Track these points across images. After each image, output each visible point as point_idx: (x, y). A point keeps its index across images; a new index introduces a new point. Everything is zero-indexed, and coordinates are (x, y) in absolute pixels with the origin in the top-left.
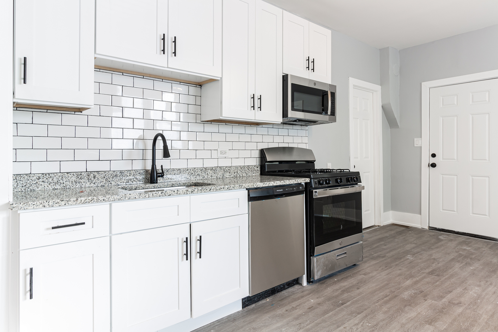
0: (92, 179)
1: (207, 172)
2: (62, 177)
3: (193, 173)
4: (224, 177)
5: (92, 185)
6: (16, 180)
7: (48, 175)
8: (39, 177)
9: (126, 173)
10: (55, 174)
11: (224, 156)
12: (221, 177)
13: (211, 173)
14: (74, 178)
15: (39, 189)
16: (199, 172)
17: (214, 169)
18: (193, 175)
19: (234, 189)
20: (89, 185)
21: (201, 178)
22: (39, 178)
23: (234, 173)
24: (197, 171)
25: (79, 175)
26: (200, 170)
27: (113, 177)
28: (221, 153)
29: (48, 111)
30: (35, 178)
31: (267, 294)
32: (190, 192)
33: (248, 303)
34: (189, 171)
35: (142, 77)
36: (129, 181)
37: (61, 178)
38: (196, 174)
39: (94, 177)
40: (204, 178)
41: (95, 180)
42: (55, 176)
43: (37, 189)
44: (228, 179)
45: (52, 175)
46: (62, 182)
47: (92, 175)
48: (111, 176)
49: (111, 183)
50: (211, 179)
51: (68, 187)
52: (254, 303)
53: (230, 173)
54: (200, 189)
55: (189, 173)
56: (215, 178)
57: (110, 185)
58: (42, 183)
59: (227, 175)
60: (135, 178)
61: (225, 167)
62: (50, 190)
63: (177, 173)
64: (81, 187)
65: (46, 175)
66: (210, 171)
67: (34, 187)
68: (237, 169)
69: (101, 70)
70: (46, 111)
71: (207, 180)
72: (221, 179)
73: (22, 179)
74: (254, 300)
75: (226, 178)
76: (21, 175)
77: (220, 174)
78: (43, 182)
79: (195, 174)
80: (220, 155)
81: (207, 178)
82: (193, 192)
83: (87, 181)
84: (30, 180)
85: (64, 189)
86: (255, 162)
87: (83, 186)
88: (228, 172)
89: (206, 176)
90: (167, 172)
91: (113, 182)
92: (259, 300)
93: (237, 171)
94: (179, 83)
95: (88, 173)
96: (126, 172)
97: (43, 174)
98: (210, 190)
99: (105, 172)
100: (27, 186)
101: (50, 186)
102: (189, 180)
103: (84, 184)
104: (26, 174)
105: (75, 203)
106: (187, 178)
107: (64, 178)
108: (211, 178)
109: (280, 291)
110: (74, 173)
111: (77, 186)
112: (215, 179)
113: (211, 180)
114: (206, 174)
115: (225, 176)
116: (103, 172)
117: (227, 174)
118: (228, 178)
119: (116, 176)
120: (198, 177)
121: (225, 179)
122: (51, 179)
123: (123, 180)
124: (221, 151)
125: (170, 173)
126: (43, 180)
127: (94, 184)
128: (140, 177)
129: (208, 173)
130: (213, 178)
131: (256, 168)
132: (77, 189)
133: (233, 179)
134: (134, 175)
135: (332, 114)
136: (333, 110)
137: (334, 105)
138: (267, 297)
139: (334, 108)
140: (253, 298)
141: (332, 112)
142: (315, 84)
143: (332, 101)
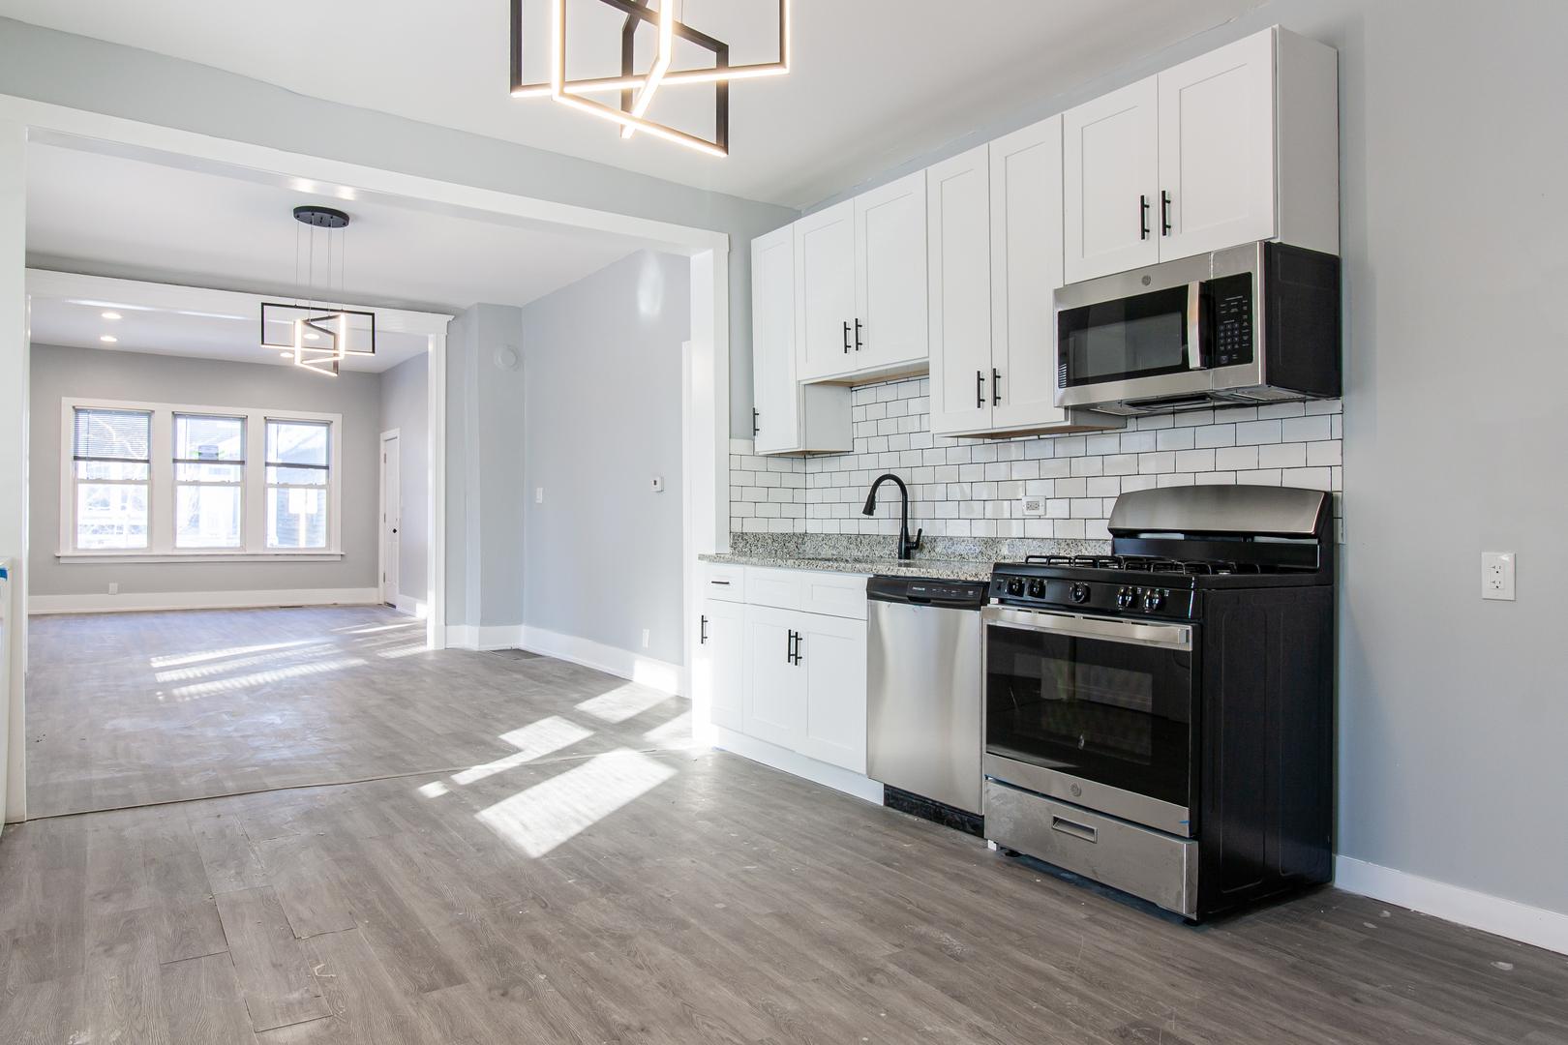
9: (889, 540)
10: (834, 535)
16: (981, 546)
24: (978, 543)
33: (893, 803)
52: (902, 811)
69: (866, 387)
74: (902, 803)
92: (911, 811)
135: (1235, 357)
136: (1241, 342)
137: (1245, 320)
138: (924, 817)
139: (1245, 334)
140: (901, 799)
141: (1234, 351)
142: (1146, 281)
143: (1233, 311)
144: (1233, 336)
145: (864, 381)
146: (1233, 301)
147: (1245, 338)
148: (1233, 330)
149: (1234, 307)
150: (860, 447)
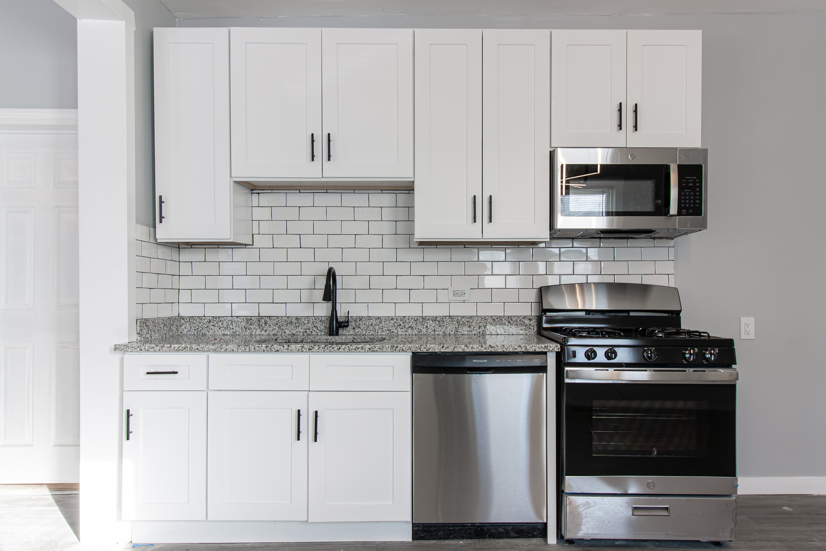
0: (263, 325)
1: (426, 324)
2: (232, 322)
3: (402, 323)
4: (458, 333)
5: (263, 332)
6: (189, 323)
7: (218, 319)
8: (210, 320)
9: (303, 320)
10: (225, 318)
11: (462, 298)
12: (453, 333)
13: (433, 325)
14: (243, 324)
15: (210, 333)
16: (411, 323)
17: (438, 319)
18: (401, 327)
19: (381, 351)
20: (260, 332)
21: (415, 332)
22: (209, 322)
23: (479, 328)
24: (407, 321)
25: (249, 319)
26: (413, 321)
27: (287, 325)
28: (455, 294)
29: (220, 247)
30: (206, 321)
31: (464, 533)
32: (307, 350)
33: (425, 536)
34: (395, 321)
35: (326, 191)
36: (307, 331)
37: (230, 322)
38: (407, 326)
39: (266, 323)
40: (421, 333)
41: (266, 327)
42: (225, 320)
43: (208, 334)
44: (466, 337)
45: (222, 319)
46: (232, 327)
47: (263, 320)
48: (285, 323)
49: (285, 332)
50: (433, 335)
51: (238, 333)
52: (437, 539)
53: (469, 327)
54: (323, 346)
55: (395, 324)
56: (440, 333)
57: (284, 334)
58: (213, 328)
59: (465, 330)
60: (314, 326)
61: (460, 318)
62: (220, 335)
63: (375, 323)
64: (252, 335)
65: (216, 318)
66: (431, 322)
67: (205, 331)
68: (486, 321)
69: (273, 191)
70: (217, 246)
71: (426, 337)
72: (453, 337)
73: (194, 322)
74: (436, 534)
75: (463, 335)
76: (194, 318)
77: (450, 329)
78: (213, 325)
79: (405, 325)
80: (452, 298)
81: (426, 333)
82: (311, 349)
83: (258, 327)
84: (202, 324)
85: (234, 335)
86: (528, 310)
87: (253, 333)
88: (466, 326)
89: (424, 331)
90: (360, 320)
91: (287, 331)
92: (447, 537)
93: (485, 324)
94: (381, 192)
95: (260, 318)
96: (303, 318)
97: (213, 317)
98: (339, 348)
99: (278, 317)
100: (199, 330)
101: (220, 331)
102: (395, 334)
103: (254, 331)
104: (199, 317)
105: (168, 350)
106: (392, 331)
107: (234, 323)
108: (433, 333)
109: (495, 536)
110: (244, 318)
111: (247, 333)
112: (440, 336)
113: (433, 337)
114: (425, 327)
115: (460, 332)
116: (275, 318)
117: (465, 328)
118: (467, 335)
119: (291, 323)
120: (410, 331)
121: (460, 337)
122: (221, 323)
123: (300, 329)
124: (454, 292)
125: (364, 322)
126: (213, 324)
127: (265, 331)
128: (322, 327)
129: (428, 325)
130: (436, 333)
131: (527, 322)
132: (247, 336)
133: (476, 337)
134: (313, 323)
135: (691, 211)
136: (695, 203)
137: (698, 191)
138: (467, 538)
139: (698, 199)
140: (435, 531)
141: (690, 208)
142: (633, 157)
143: (690, 185)
144: (690, 199)
145: (270, 186)
146: (690, 179)
147: (698, 201)
148: (690, 195)
149: (691, 182)
150: (259, 241)
